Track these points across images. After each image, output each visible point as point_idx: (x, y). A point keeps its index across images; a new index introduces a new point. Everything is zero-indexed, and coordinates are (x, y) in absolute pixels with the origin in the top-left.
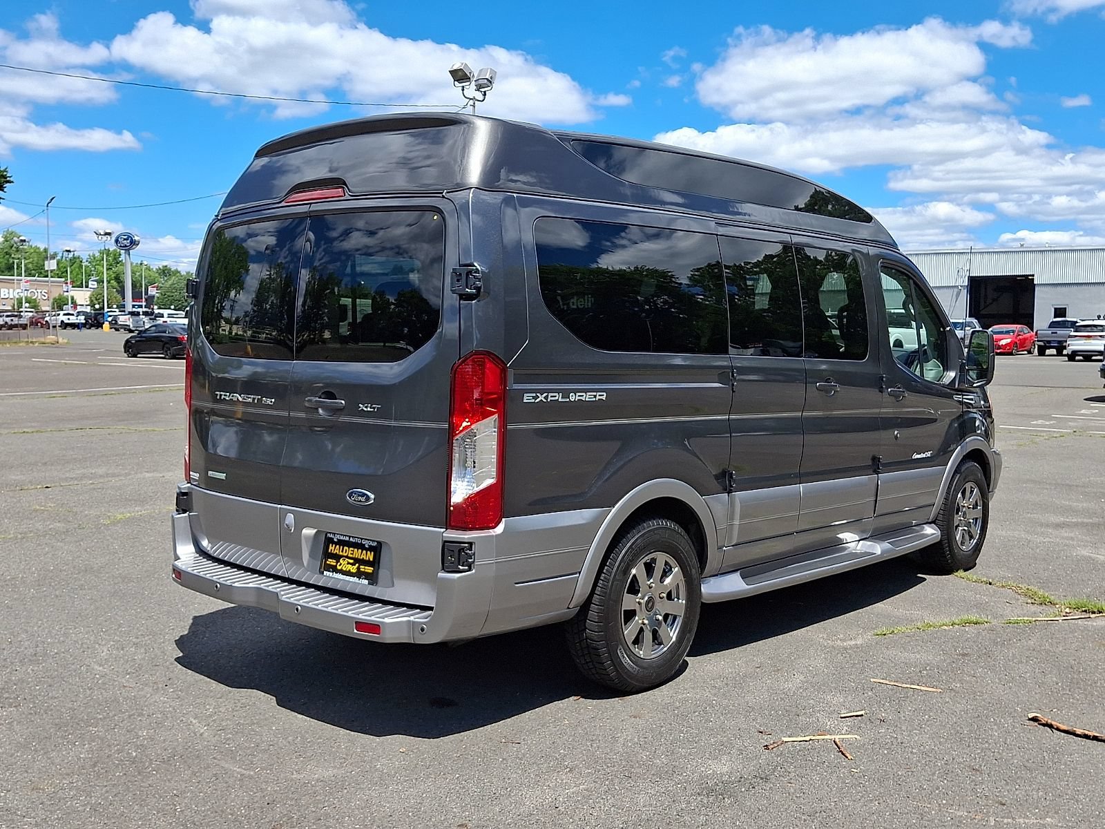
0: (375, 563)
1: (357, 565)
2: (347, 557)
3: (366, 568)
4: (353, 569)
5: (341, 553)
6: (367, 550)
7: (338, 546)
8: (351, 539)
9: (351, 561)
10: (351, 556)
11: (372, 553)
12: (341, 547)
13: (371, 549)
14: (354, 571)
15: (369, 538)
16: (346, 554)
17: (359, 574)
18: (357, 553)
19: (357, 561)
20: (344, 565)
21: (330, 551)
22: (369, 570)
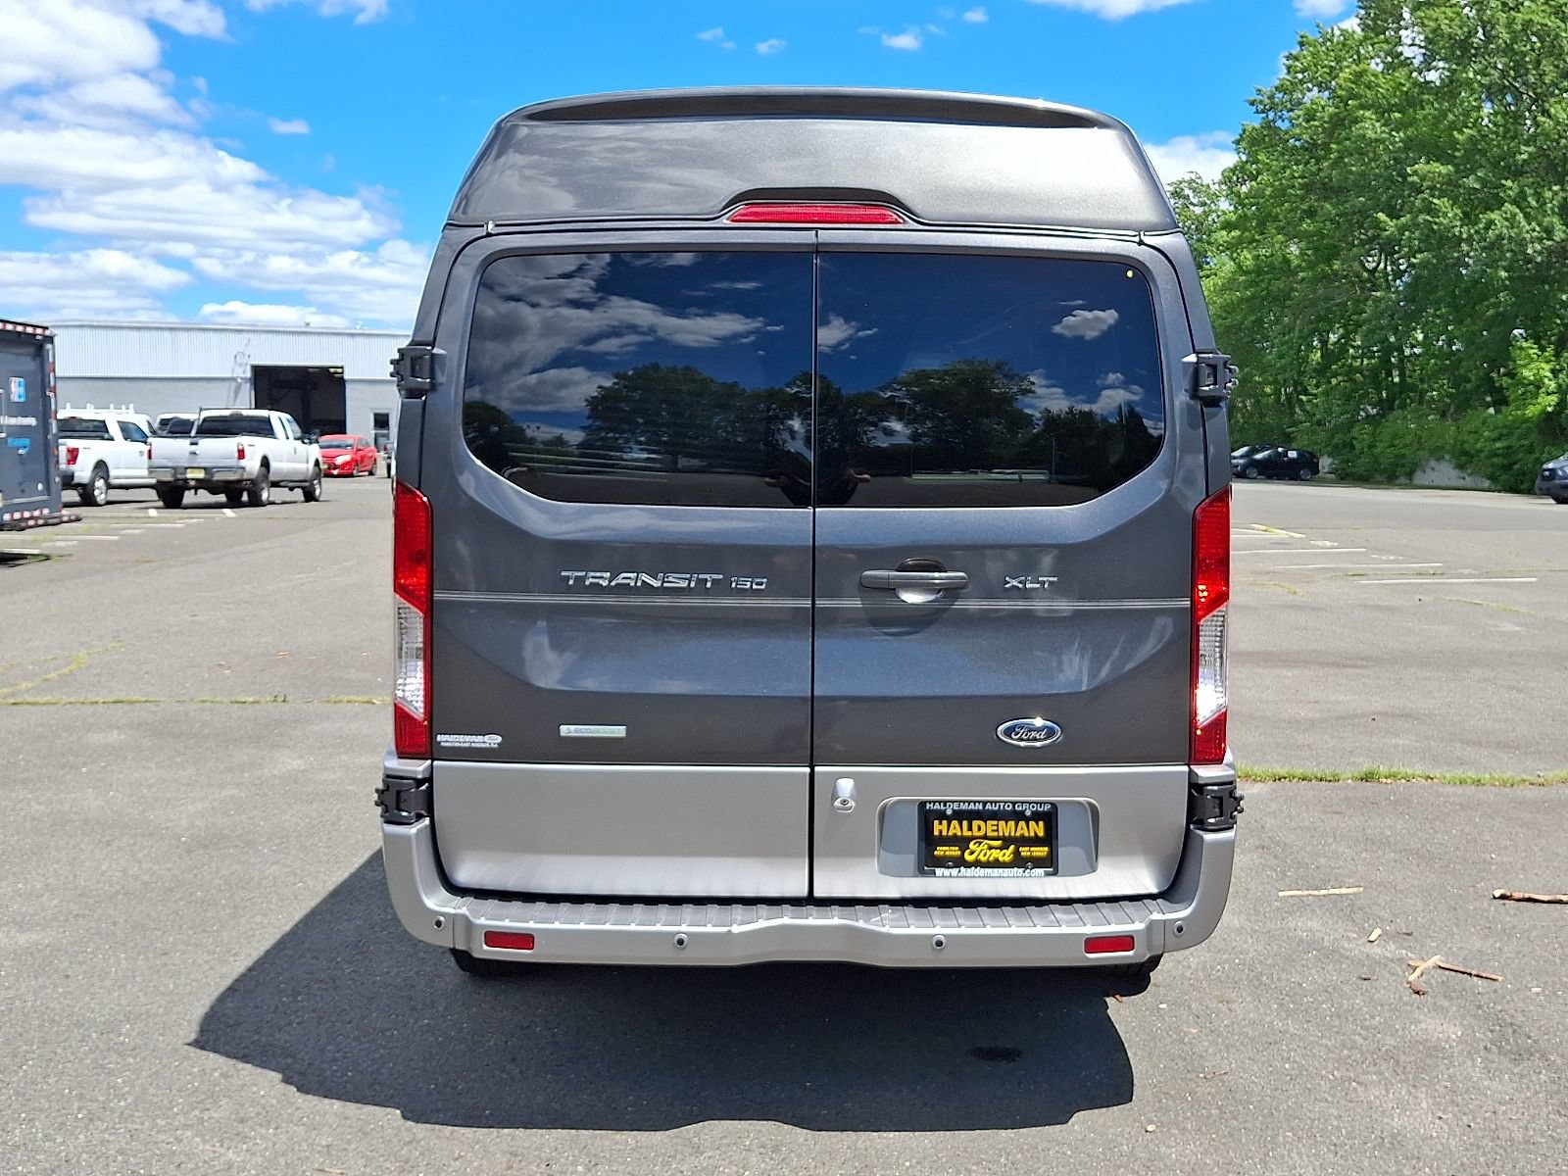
0: (1050, 839)
1: (1012, 847)
2: (985, 837)
3: (1032, 849)
4: (1006, 855)
5: (967, 833)
6: (1027, 820)
7: (955, 823)
8: (988, 806)
9: (998, 843)
10: (996, 834)
11: (1041, 823)
12: (965, 823)
13: (1036, 817)
14: (1007, 859)
15: (1031, 799)
16: (982, 833)
17: (1018, 862)
18: (1008, 828)
19: (1007, 842)
20: (978, 851)
21: (936, 833)
22: (1041, 851)
